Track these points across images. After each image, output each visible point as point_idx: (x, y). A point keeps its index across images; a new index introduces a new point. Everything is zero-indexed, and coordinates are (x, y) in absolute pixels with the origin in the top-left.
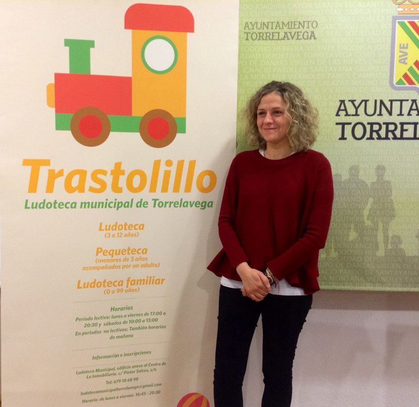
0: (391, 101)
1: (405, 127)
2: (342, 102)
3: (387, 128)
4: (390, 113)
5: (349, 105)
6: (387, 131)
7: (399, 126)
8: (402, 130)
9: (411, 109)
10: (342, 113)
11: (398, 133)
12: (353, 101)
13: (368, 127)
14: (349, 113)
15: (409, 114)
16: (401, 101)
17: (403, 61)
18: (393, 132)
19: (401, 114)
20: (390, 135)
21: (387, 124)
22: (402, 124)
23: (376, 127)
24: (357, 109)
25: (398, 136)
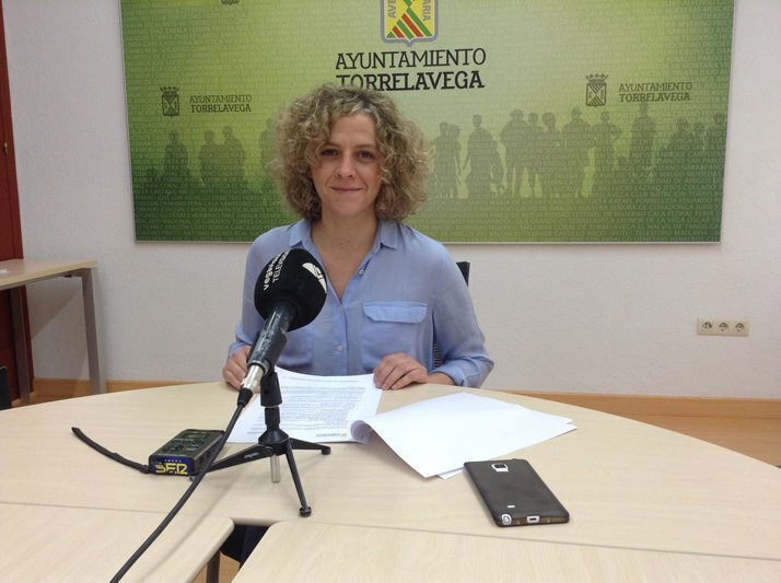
0: (384, 54)
1: (397, 78)
2: (341, 55)
3: (381, 79)
4: (383, 65)
5: (346, 58)
6: (382, 82)
7: (392, 77)
8: (395, 81)
9: (401, 61)
10: (341, 66)
11: (391, 84)
12: (350, 55)
13: (365, 79)
14: (348, 66)
15: (400, 66)
16: (393, 53)
17: (392, 15)
18: (386, 83)
19: (393, 66)
20: (385, 86)
21: (381, 76)
22: (394, 75)
23: (372, 79)
24: (354, 62)
25: (392, 87)
